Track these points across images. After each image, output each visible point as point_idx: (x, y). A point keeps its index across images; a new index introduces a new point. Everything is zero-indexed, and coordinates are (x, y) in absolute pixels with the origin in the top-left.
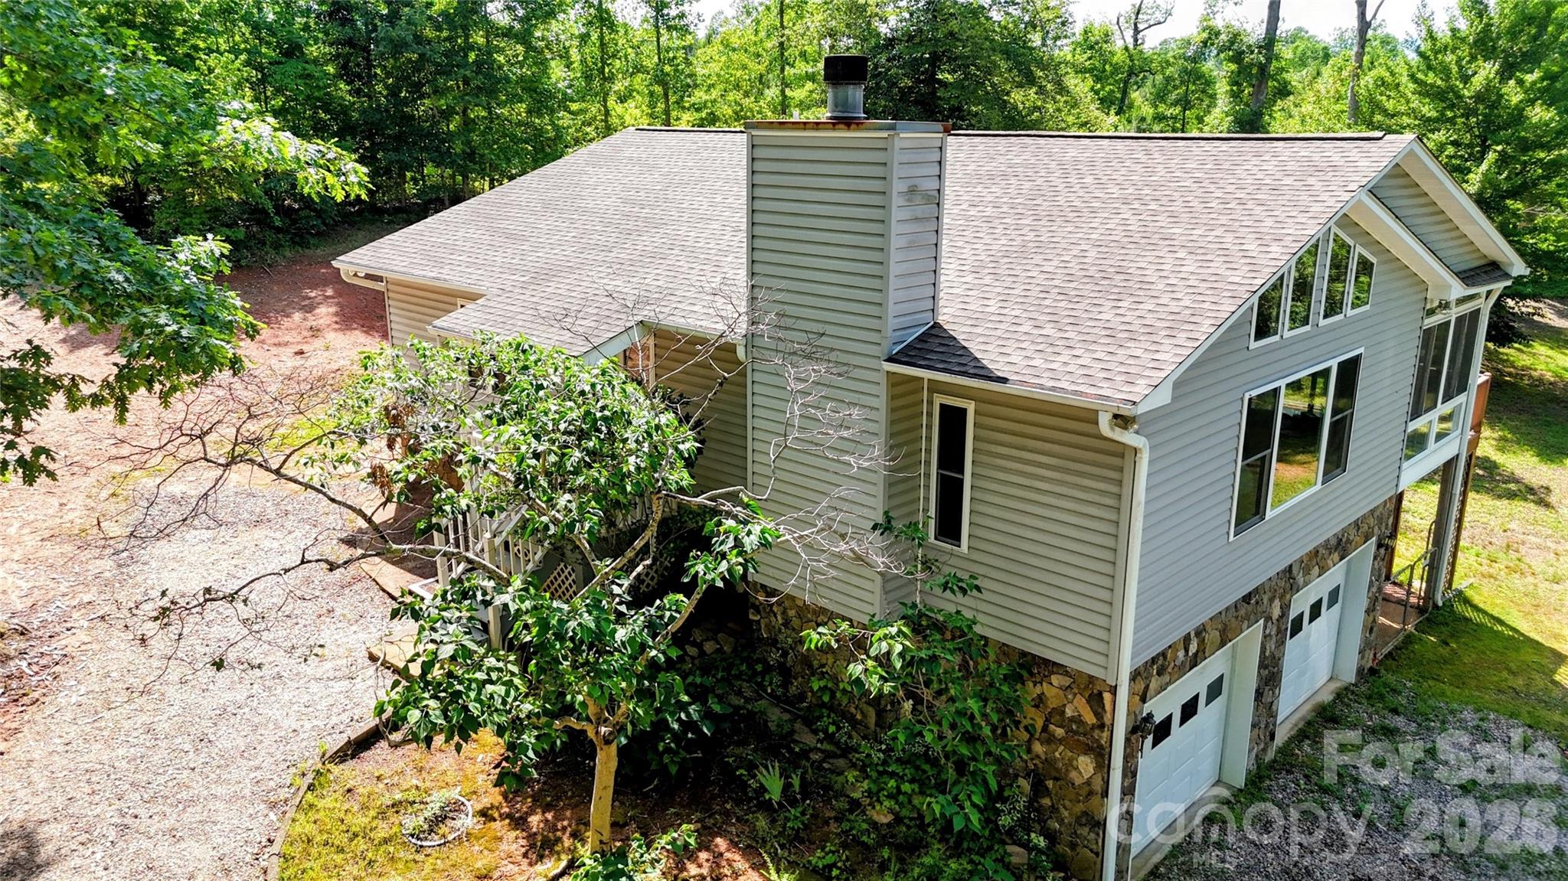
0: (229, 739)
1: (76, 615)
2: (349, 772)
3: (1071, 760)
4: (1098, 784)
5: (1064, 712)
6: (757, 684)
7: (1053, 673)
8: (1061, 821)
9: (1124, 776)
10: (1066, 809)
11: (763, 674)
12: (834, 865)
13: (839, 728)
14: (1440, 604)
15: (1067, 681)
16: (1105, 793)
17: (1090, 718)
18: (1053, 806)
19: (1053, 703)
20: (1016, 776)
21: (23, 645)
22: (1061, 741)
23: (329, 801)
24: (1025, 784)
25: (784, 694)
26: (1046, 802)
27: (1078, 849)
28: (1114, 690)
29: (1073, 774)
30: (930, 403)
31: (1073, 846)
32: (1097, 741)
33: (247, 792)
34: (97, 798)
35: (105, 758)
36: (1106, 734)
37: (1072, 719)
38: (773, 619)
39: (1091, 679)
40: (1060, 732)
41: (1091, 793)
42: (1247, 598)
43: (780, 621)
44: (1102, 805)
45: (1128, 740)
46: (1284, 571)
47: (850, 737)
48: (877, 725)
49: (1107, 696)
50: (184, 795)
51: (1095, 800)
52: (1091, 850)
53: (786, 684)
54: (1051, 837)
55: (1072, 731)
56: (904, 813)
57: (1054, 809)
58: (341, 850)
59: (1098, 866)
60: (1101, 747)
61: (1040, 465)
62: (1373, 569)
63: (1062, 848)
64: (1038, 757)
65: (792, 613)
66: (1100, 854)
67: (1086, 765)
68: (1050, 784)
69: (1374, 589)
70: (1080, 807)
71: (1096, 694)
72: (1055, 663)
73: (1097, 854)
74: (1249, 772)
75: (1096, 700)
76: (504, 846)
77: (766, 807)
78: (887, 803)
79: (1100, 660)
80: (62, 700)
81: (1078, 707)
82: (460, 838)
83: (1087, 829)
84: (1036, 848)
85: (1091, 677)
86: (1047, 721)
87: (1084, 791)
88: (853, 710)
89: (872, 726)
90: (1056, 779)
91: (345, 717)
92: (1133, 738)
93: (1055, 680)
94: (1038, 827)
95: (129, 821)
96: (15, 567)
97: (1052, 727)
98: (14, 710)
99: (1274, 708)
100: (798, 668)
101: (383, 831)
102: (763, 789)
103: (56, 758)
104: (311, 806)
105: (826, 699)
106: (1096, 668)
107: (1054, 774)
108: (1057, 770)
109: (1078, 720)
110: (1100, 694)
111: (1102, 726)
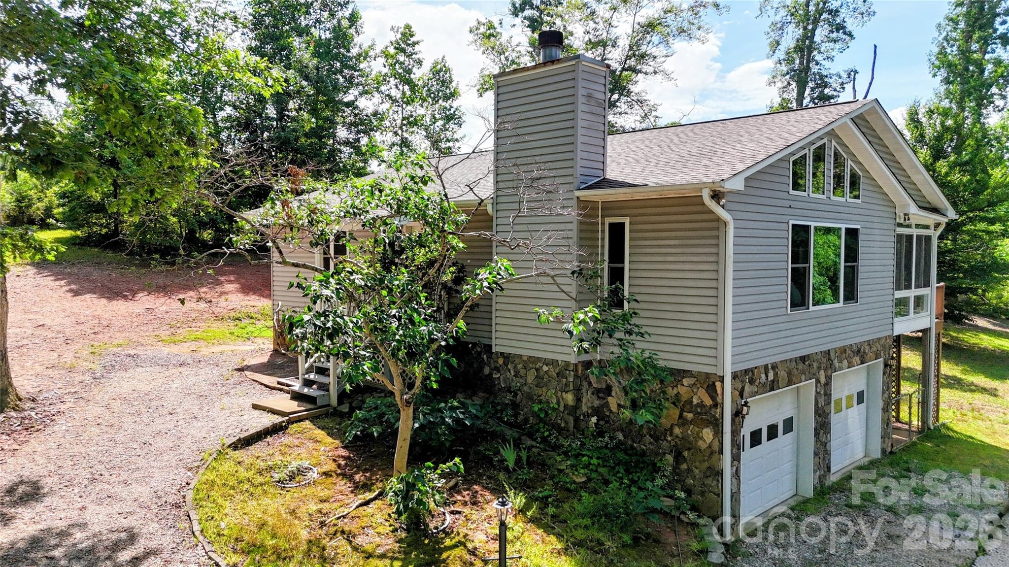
0: (160, 443)
1: (66, 397)
2: (239, 454)
3: (698, 434)
4: (716, 446)
5: (692, 402)
6: (498, 418)
7: (684, 377)
8: (694, 478)
9: (733, 446)
10: (696, 468)
11: (502, 411)
12: (550, 496)
13: (550, 434)
14: (932, 428)
15: (692, 381)
16: (721, 452)
17: (708, 402)
18: (688, 469)
19: (684, 398)
20: (664, 454)
21: (33, 406)
22: (691, 422)
23: (227, 466)
24: (670, 458)
25: (516, 422)
26: (684, 466)
27: (706, 495)
28: (722, 379)
29: (700, 443)
30: (603, 224)
31: (703, 493)
32: (714, 416)
33: (173, 464)
34: (77, 467)
35: (83, 451)
36: (719, 410)
37: (698, 405)
38: (508, 374)
39: (708, 375)
40: (690, 416)
41: (712, 453)
42: (803, 359)
43: (513, 373)
44: (720, 459)
45: (733, 421)
46: (825, 352)
47: (558, 440)
48: (574, 427)
49: (718, 384)
50: (133, 466)
51: (715, 457)
52: (714, 493)
53: (516, 415)
54: (689, 492)
55: (698, 413)
56: (594, 475)
57: (689, 470)
58: (233, 488)
59: (720, 503)
60: (716, 420)
61: (670, 246)
62: (884, 382)
63: (696, 497)
64: (677, 437)
65: (520, 366)
66: (720, 495)
67: (708, 434)
68: (686, 454)
69: (886, 396)
70: (706, 464)
71: (711, 383)
72: (684, 371)
73: (718, 495)
74: (815, 488)
75: (711, 390)
76: (338, 487)
77: (507, 469)
78: (582, 471)
79: (711, 361)
80: (56, 428)
81: (702, 396)
82: (309, 483)
83: (711, 479)
84: (679, 498)
85: (707, 374)
86: (682, 411)
87: (709, 451)
88: (559, 421)
89: (571, 429)
90: (689, 449)
91: (238, 431)
92: (737, 419)
93: (685, 382)
94: (679, 486)
95: (96, 476)
96: (29, 377)
97: (685, 414)
98: (25, 433)
99: (828, 447)
100: (524, 402)
101: (260, 479)
102: (503, 461)
103: (51, 451)
104: (214, 468)
105: (542, 415)
106: (709, 367)
107: (688, 446)
108: (690, 443)
109: (701, 405)
110: (714, 384)
111: (716, 405)
